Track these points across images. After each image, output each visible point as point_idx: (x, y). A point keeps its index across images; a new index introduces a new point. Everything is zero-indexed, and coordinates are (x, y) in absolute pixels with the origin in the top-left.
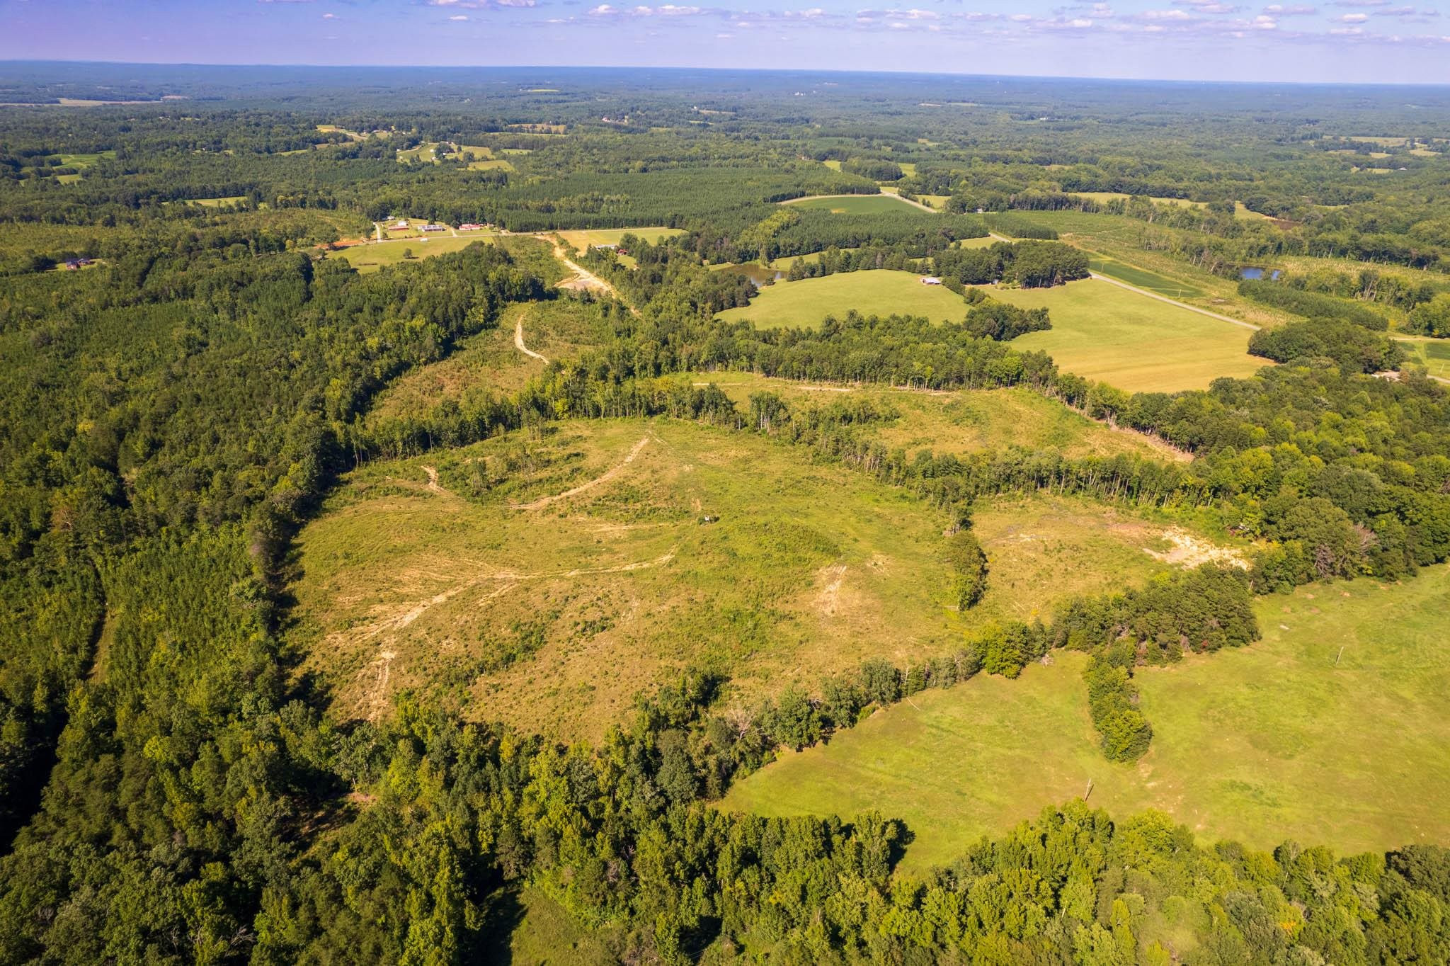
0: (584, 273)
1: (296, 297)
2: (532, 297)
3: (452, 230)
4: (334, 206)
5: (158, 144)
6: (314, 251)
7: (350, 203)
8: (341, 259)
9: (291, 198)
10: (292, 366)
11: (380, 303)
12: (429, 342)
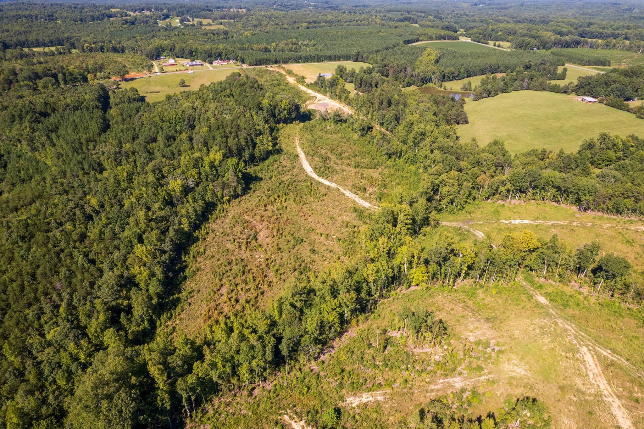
0: (319, 96)
1: (94, 127)
2: (295, 119)
3: (208, 65)
4: (123, 51)
5: (14, 17)
6: (109, 83)
7: (133, 49)
8: (132, 89)
9: (93, 46)
10: (89, 218)
11: (172, 133)
12: (230, 176)
